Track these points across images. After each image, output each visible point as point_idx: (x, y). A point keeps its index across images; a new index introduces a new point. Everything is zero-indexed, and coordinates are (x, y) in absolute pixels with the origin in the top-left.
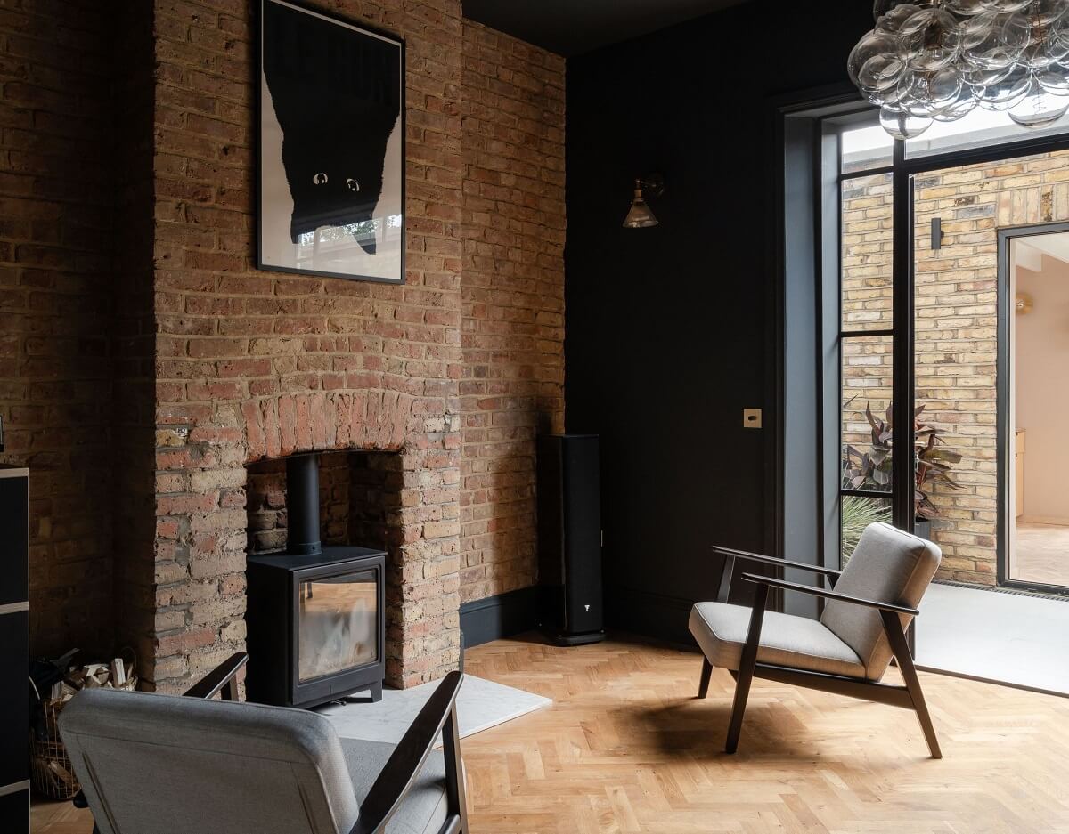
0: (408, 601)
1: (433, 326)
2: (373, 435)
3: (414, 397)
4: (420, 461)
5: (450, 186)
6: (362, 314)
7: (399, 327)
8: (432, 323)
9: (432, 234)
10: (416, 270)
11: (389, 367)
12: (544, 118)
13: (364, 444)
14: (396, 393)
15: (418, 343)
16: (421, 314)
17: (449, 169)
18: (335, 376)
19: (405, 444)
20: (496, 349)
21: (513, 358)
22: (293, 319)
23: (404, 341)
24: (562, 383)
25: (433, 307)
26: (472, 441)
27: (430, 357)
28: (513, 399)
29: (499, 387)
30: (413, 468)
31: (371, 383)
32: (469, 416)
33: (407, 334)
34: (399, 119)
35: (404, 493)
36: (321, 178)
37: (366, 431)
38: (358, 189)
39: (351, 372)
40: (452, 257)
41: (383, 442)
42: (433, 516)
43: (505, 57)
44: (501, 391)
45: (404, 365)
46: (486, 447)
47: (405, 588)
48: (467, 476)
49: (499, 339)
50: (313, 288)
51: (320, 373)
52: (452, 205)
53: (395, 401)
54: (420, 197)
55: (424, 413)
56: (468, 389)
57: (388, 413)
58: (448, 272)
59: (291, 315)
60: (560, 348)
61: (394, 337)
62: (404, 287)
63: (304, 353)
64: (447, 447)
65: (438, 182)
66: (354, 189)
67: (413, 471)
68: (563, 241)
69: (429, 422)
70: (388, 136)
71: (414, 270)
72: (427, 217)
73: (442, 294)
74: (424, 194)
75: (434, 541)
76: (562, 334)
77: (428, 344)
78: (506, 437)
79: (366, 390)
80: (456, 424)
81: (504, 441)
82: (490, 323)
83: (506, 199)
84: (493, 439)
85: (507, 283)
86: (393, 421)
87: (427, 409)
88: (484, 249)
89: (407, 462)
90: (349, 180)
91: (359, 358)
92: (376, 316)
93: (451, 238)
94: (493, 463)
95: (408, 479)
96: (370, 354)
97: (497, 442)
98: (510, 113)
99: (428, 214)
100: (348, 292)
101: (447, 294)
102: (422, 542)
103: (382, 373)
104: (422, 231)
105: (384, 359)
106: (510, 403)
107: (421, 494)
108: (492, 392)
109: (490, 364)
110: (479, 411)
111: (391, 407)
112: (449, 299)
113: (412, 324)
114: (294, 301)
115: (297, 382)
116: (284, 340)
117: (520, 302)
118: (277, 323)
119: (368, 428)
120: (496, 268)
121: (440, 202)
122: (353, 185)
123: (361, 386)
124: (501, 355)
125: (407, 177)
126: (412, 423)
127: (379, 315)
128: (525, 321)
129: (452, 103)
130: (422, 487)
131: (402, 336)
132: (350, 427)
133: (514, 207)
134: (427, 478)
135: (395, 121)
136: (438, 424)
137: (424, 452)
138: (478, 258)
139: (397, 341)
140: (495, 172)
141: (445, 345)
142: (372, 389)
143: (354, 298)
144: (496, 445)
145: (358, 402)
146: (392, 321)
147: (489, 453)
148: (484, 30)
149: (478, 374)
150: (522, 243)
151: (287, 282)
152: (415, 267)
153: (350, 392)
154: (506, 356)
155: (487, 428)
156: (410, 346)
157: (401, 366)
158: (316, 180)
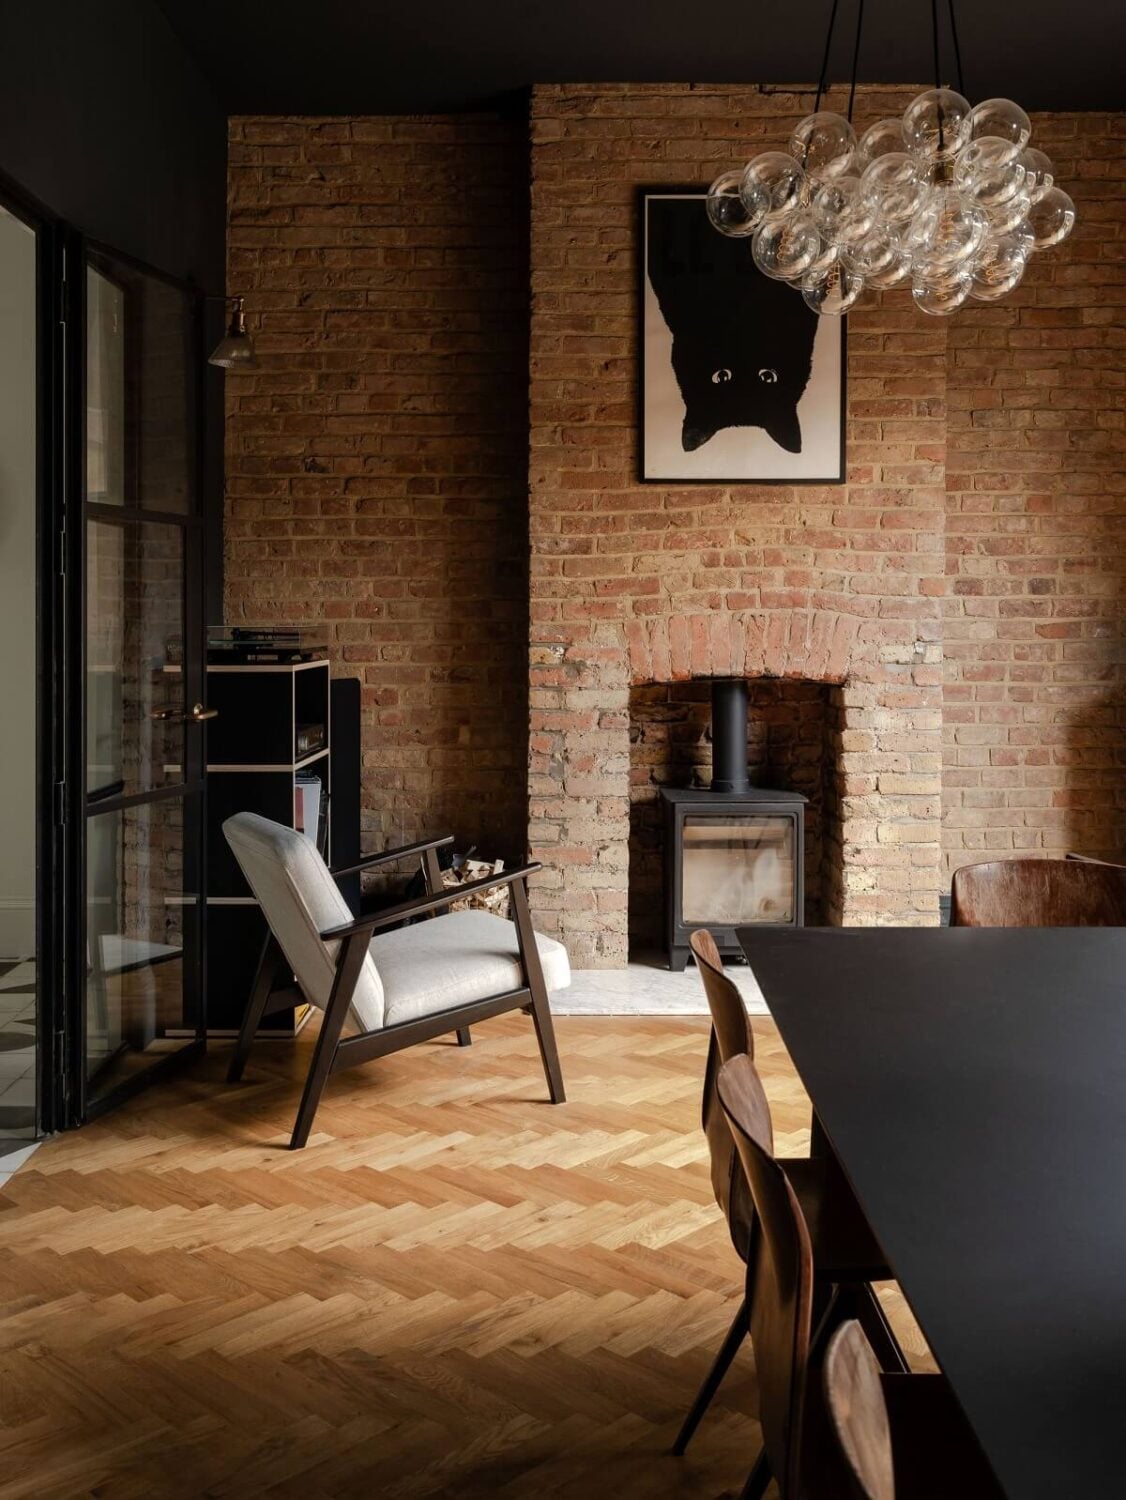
0: (850, 864)
1: (896, 532)
2: (797, 662)
3: (861, 619)
4: (872, 698)
5: (928, 353)
6: (783, 522)
7: (838, 535)
8: (893, 527)
9: (894, 418)
10: (867, 464)
11: (824, 583)
13: (786, 673)
14: (834, 615)
15: (870, 553)
16: (875, 517)
17: (925, 331)
18: (744, 595)
19: (848, 675)
20: (1072, 556)
21: (1109, 566)
22: (687, 533)
23: (848, 551)
25: (895, 508)
26: (1023, 680)
27: (890, 570)
28: (1105, 624)
29: (1077, 607)
30: (861, 705)
31: (796, 602)
33: (852, 543)
35: (846, 735)
36: (722, 375)
37: (789, 658)
38: (775, 379)
39: (764, 590)
40: (930, 442)
41: (814, 671)
42: (896, 767)
43: (1093, 145)
44: (1081, 613)
45: (846, 581)
46: (1051, 690)
47: (847, 848)
48: (1014, 726)
49: (1078, 541)
50: (713, 498)
51: (724, 591)
52: (930, 376)
53: (833, 624)
54: (875, 374)
55: (879, 637)
56: (1017, 611)
57: (821, 637)
58: (923, 462)
59: (685, 530)
61: (830, 547)
62: (848, 487)
63: (702, 569)
64: (917, 681)
65: (905, 351)
66: (769, 381)
67: (862, 709)
69: (885, 649)
71: (863, 464)
72: (888, 398)
73: (911, 490)
74: (882, 370)
75: (898, 797)
77: (888, 553)
78: (1091, 678)
79: (790, 611)
80: (934, 654)
81: (1086, 683)
82: (1060, 519)
83: (1094, 344)
84: (1065, 679)
86: (830, 648)
87: (885, 633)
88: (1046, 419)
89: (849, 697)
90: (762, 371)
91: (778, 573)
92: (804, 523)
93: (928, 418)
94: (1063, 711)
95: (851, 717)
96: (795, 568)
97: (1071, 684)
98: (1102, 222)
99: (888, 394)
100: (762, 498)
101: (919, 490)
102: (876, 798)
103: (813, 591)
104: (877, 415)
105: (815, 574)
106: (1098, 630)
107: (875, 739)
108: (1061, 613)
109: (1059, 575)
110: (1038, 639)
111: (825, 630)
112: (922, 495)
113: (861, 530)
114: (689, 514)
115: (693, 600)
116: (676, 557)
118: (667, 539)
119: (791, 654)
120: (1072, 442)
121: (909, 375)
122: (768, 375)
123: (781, 605)
124: (1082, 563)
125: (849, 353)
126: (859, 649)
127: (808, 523)
130: (876, 729)
131: (845, 545)
132: (765, 652)
133: (1109, 354)
134: (883, 719)
136: (905, 653)
137: (880, 687)
138: (1036, 434)
139: (837, 552)
140: (1075, 310)
141: (914, 553)
142: (797, 610)
143: (771, 505)
144: (1070, 689)
145: (777, 624)
146: (830, 528)
147: (1055, 699)
148: (1050, 118)
149: (1035, 590)
151: (680, 494)
152: (866, 460)
153: (766, 612)
154: (1094, 564)
155: (1053, 663)
156: (857, 557)
157: (842, 582)
158: (715, 379)
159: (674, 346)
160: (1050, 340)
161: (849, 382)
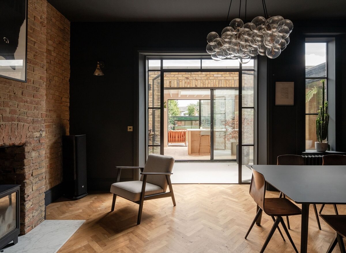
0: (27, 200)
1: (36, 99)
2: (13, 140)
3: (29, 125)
4: (31, 148)
5: (42, 50)
6: (9, 92)
7: (24, 99)
9: (36, 66)
11: (20, 114)
12: (65, 38)
13: (10, 144)
14: (22, 124)
15: (31, 105)
16: (32, 94)
17: (42, 44)
19: (26, 142)
20: (50, 108)
21: (55, 111)
23: (26, 104)
24: (69, 119)
25: (36, 92)
27: (35, 110)
28: (55, 125)
29: (51, 121)
31: (13, 120)
33: (27, 102)
35: (25, 161)
37: (11, 139)
38: (8, 43)
39: (4, 115)
40: (43, 75)
41: (17, 142)
42: (36, 168)
43: (53, 14)
45: (26, 113)
46: (47, 141)
47: (26, 196)
49: (51, 105)
52: (43, 57)
53: (22, 127)
54: (32, 52)
55: (33, 130)
57: (19, 131)
58: (41, 81)
60: (68, 109)
61: (22, 102)
62: (26, 84)
64: (41, 142)
65: (38, 48)
66: (7, 42)
67: (29, 152)
68: (69, 76)
69: (35, 134)
71: (30, 78)
72: (34, 60)
73: (39, 88)
74: (34, 51)
76: (69, 104)
77: (35, 105)
79: (10, 123)
80: (44, 134)
81: (52, 138)
82: (48, 100)
85: (54, 87)
86: (21, 134)
87: (34, 129)
89: (27, 149)
90: (4, 38)
91: (8, 110)
92: (15, 93)
93: (42, 69)
94: (49, 146)
95: (27, 155)
96: (12, 108)
97: (50, 139)
99: (35, 59)
100: (3, 83)
101: (41, 88)
102: (32, 178)
103: (17, 116)
104: (33, 64)
105: (18, 111)
106: (54, 126)
107: (32, 160)
108: (48, 122)
111: (20, 129)
112: (42, 90)
113: (30, 98)
117: (57, 94)
119: (11, 137)
121: (39, 55)
122: (6, 40)
123: (8, 121)
124: (51, 110)
125: (28, 43)
126: (29, 134)
127: (16, 93)
128: (59, 100)
129: (43, 22)
130: (32, 157)
131: (25, 102)
132: (3, 137)
133: (56, 63)
134: (34, 154)
135: (24, 21)
136: (37, 134)
137: (33, 145)
139: (23, 104)
140: (51, 51)
141: (40, 106)
142: (13, 122)
143: (6, 86)
144: (50, 140)
145: (7, 127)
146: (21, 96)
147: (48, 143)
150: (58, 75)
152: (30, 77)
153: (4, 123)
154: (53, 111)
155: (47, 134)
156: (28, 106)
157: (25, 113)
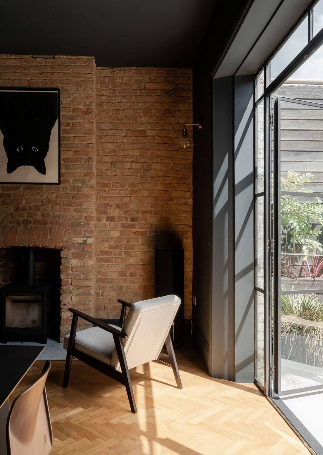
0: (63, 309)
1: (77, 201)
2: (45, 243)
3: (66, 229)
4: (70, 254)
5: (87, 143)
6: (40, 197)
7: (58, 201)
8: (76, 199)
9: (76, 163)
10: (67, 178)
11: (54, 217)
12: (177, 100)
13: (41, 246)
14: (57, 227)
15: (69, 207)
16: (70, 195)
17: (86, 136)
18: (28, 220)
19: (62, 247)
20: (144, 209)
21: (156, 213)
22: (9, 200)
23: (62, 206)
24: (191, 224)
25: (77, 193)
26: (128, 249)
27: (75, 213)
28: (155, 232)
29: (146, 226)
30: (66, 257)
31: (45, 223)
32: (127, 238)
33: (63, 204)
34: (57, 121)
35: (61, 267)
36: (20, 149)
37: (42, 241)
38: (37, 151)
39: (34, 219)
40: (88, 172)
41: (51, 246)
42: (77, 277)
43: (150, 78)
44: (147, 228)
46: (137, 253)
47: (62, 303)
48: (126, 264)
49: (146, 204)
50: (18, 188)
51: (21, 219)
52: (88, 150)
53: (57, 230)
54: (70, 149)
55: (72, 235)
56: (126, 227)
57: (53, 234)
58: (86, 178)
59: (9, 199)
60: (190, 208)
61: (56, 205)
62: (62, 185)
63: (14, 212)
64: (85, 249)
66: (35, 151)
68: (191, 157)
69: (74, 239)
70: (52, 128)
73: (82, 187)
74: (72, 148)
75: (79, 287)
76: (191, 201)
77: (74, 207)
78: (150, 249)
79: (43, 226)
80: (90, 240)
81: (149, 251)
82: (140, 197)
83: (151, 142)
84: (141, 249)
85: (151, 179)
86: (56, 238)
87: (74, 233)
88: (136, 166)
89: (62, 255)
90: (33, 148)
91: (39, 213)
93: (88, 164)
94: (142, 260)
95: (63, 261)
96: (45, 212)
97: (144, 251)
98: (153, 103)
99: (74, 156)
100: (33, 189)
101: (85, 187)
102: (71, 287)
103: (50, 219)
104: (71, 163)
105: (51, 214)
106: (153, 234)
107: (71, 268)
108: (141, 228)
109: (140, 215)
110: (133, 236)
111: (54, 232)
112: (86, 189)
113: (65, 200)
114: (10, 194)
115: (11, 222)
116: (6, 208)
117: (160, 187)
118: (3, 202)
119: (43, 240)
120: (144, 173)
121: (82, 150)
122: (35, 149)
123: (40, 224)
124: (147, 212)
125: (61, 142)
126: (65, 239)
127: (48, 198)
128: (163, 196)
129: (87, 109)
130: (71, 265)
131: (61, 204)
132: (35, 239)
133: (155, 145)
134: (74, 262)
135: (55, 122)
136: (80, 240)
137: (72, 251)
138: (132, 170)
139: (58, 207)
140: (144, 131)
141: (84, 208)
142: (45, 225)
143: (36, 191)
145: (38, 230)
146: (56, 199)
147: (139, 255)
148: (136, 69)
149: (132, 220)
150: (161, 160)
151: (6, 187)
152: (67, 177)
153: (35, 226)
154: (151, 212)
155: (138, 244)
156: (65, 208)
157: (60, 217)
158: (18, 150)
159: (4, 139)
160: (136, 140)
161: (61, 152)
